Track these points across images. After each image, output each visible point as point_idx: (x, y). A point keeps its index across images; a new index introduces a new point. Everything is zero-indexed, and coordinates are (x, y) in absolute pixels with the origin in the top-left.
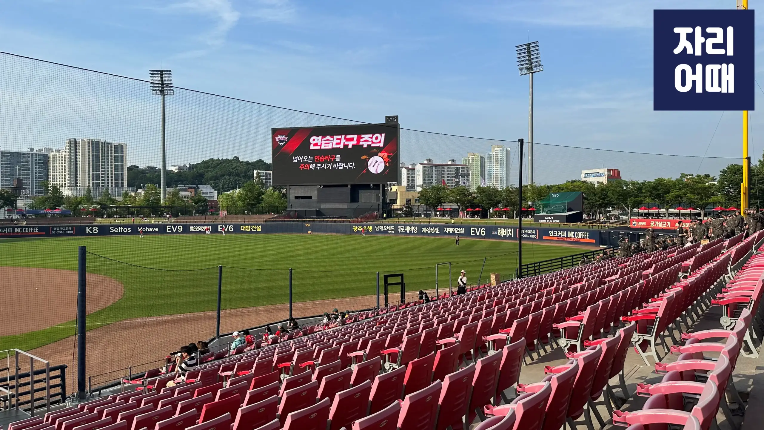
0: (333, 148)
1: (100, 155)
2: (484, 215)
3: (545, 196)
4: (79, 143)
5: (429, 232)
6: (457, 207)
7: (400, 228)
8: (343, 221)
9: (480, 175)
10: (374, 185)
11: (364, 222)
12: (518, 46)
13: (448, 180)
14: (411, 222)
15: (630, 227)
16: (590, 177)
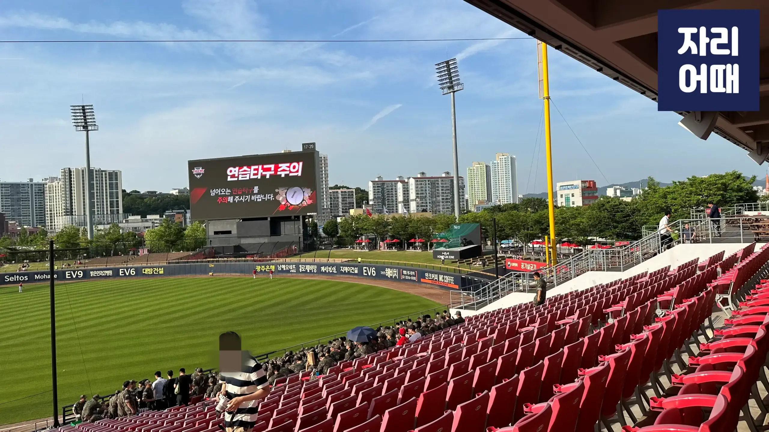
0: (250, 179)
1: (95, 184)
2: (401, 247)
4: (74, 172)
5: (327, 272)
7: (301, 267)
8: (247, 261)
9: (486, 185)
10: (295, 217)
11: (268, 261)
12: (438, 64)
13: (443, 193)
14: (310, 260)
15: (505, 268)
16: (565, 189)
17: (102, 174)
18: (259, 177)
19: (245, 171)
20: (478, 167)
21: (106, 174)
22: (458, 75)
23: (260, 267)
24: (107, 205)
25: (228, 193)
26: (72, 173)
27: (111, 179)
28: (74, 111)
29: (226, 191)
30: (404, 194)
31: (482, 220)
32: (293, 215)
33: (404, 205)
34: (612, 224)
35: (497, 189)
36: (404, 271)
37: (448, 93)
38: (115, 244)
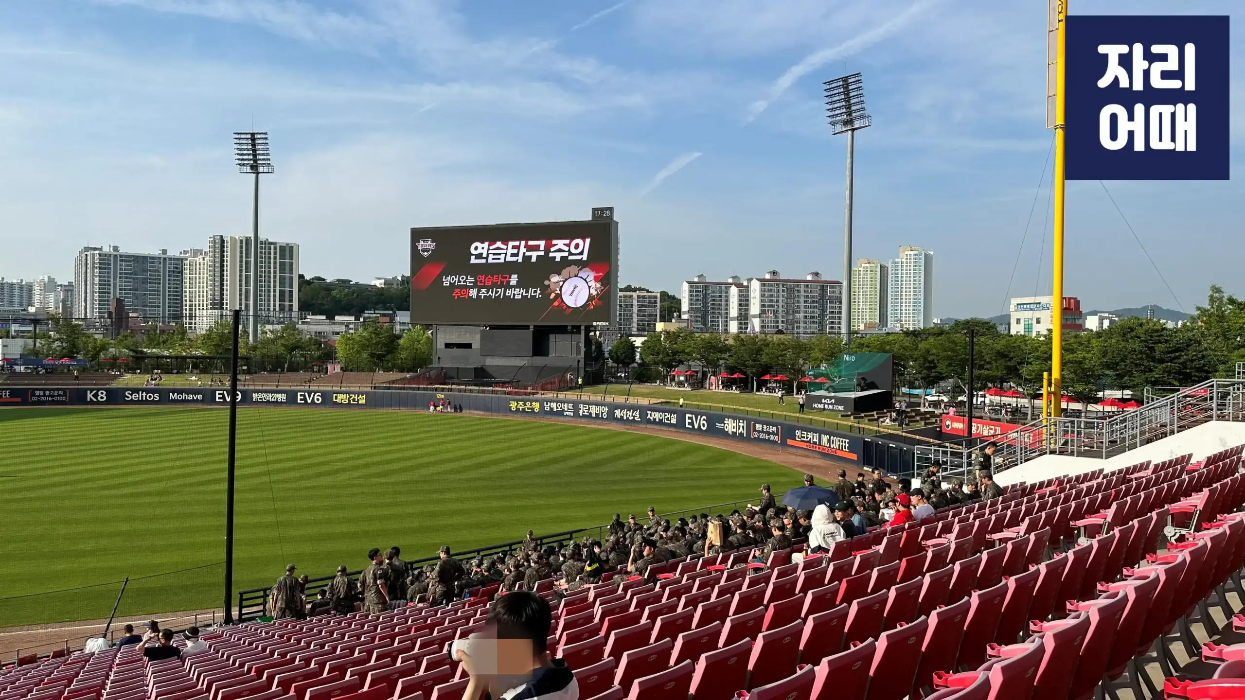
0: (506, 262)
4: (228, 242)
5: (625, 418)
7: (582, 408)
8: (497, 392)
9: (878, 298)
10: (574, 327)
11: (530, 394)
12: (829, 83)
13: (805, 307)
14: (599, 398)
15: (941, 431)
16: (1024, 310)
17: (270, 249)
19: (498, 248)
20: (867, 267)
21: (275, 249)
22: (862, 102)
23: (516, 404)
24: (275, 296)
25: (470, 282)
26: (225, 244)
27: (282, 256)
28: (238, 142)
29: (467, 279)
30: (740, 305)
31: (896, 348)
32: (569, 324)
33: (740, 324)
34: (1145, 363)
35: (897, 306)
36: (757, 425)
37: (841, 132)
38: (290, 353)
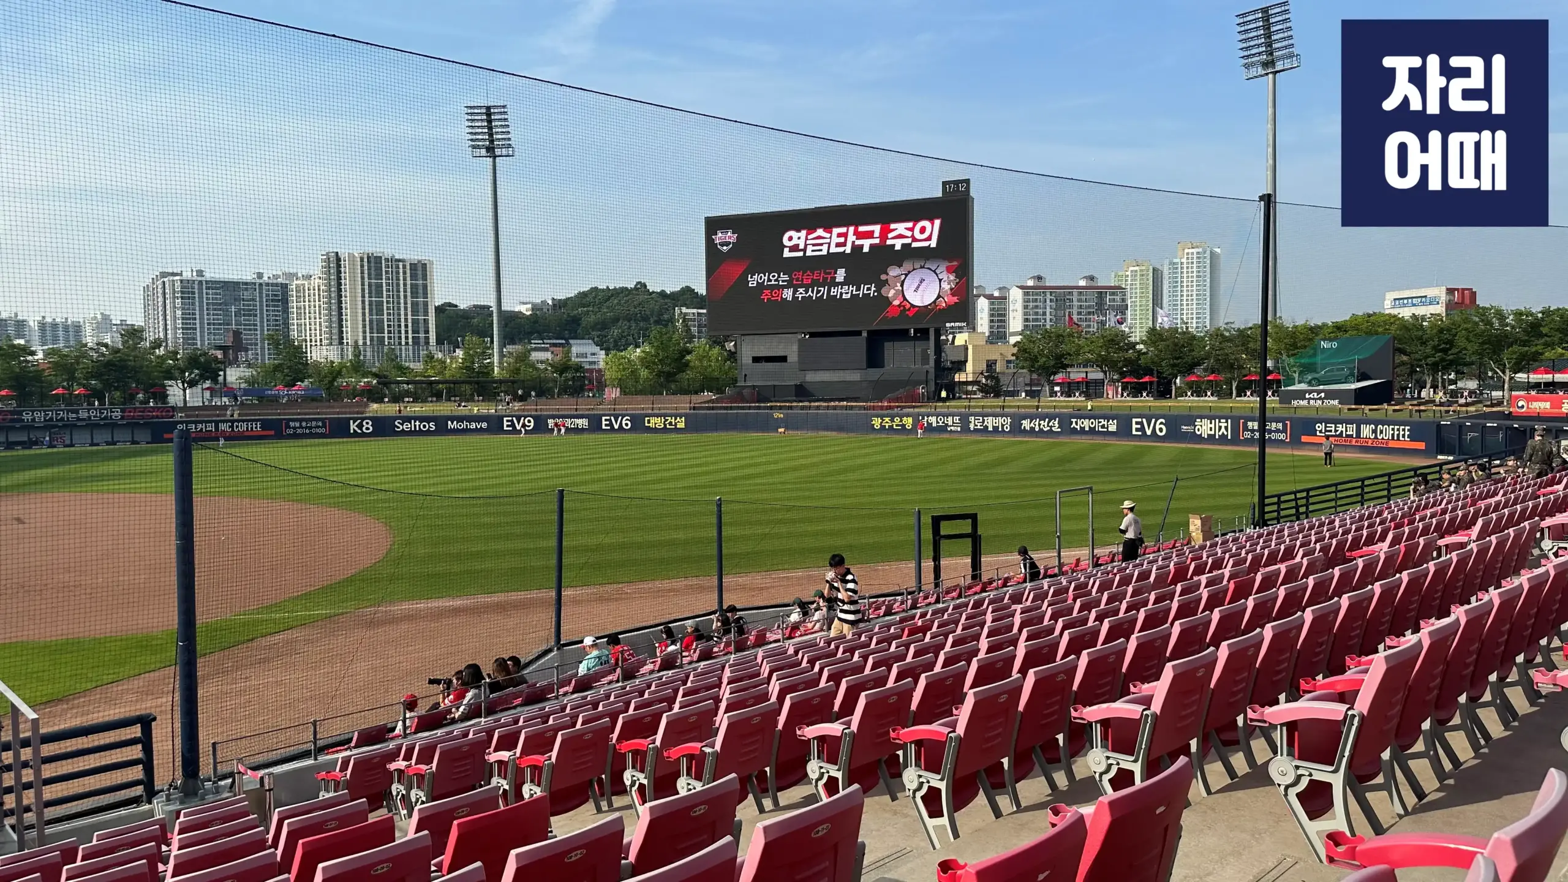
0: (829, 255)
1: (384, 285)
2: (1163, 392)
3: (1305, 347)
4: (345, 261)
5: (1037, 429)
6: (1100, 376)
7: (973, 421)
9: (1151, 309)
10: (918, 331)
11: (894, 408)
12: (1244, 15)
13: (1080, 319)
14: (993, 407)
15: (1510, 414)
16: (1405, 306)
17: (398, 267)
18: (848, 249)
19: (819, 237)
20: (1136, 271)
21: (404, 267)
22: (1289, 37)
23: (880, 421)
24: (406, 326)
25: (783, 281)
26: (342, 262)
27: (414, 277)
28: (471, 117)
29: (779, 277)
32: (914, 327)
36: (1250, 424)
37: (1263, 75)
38: (561, 375)
